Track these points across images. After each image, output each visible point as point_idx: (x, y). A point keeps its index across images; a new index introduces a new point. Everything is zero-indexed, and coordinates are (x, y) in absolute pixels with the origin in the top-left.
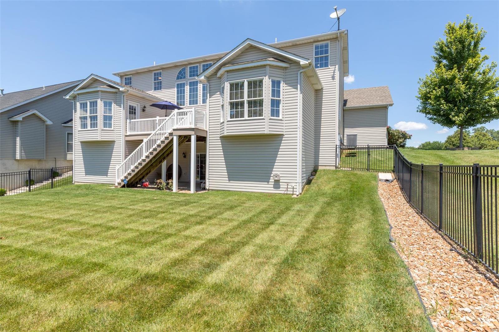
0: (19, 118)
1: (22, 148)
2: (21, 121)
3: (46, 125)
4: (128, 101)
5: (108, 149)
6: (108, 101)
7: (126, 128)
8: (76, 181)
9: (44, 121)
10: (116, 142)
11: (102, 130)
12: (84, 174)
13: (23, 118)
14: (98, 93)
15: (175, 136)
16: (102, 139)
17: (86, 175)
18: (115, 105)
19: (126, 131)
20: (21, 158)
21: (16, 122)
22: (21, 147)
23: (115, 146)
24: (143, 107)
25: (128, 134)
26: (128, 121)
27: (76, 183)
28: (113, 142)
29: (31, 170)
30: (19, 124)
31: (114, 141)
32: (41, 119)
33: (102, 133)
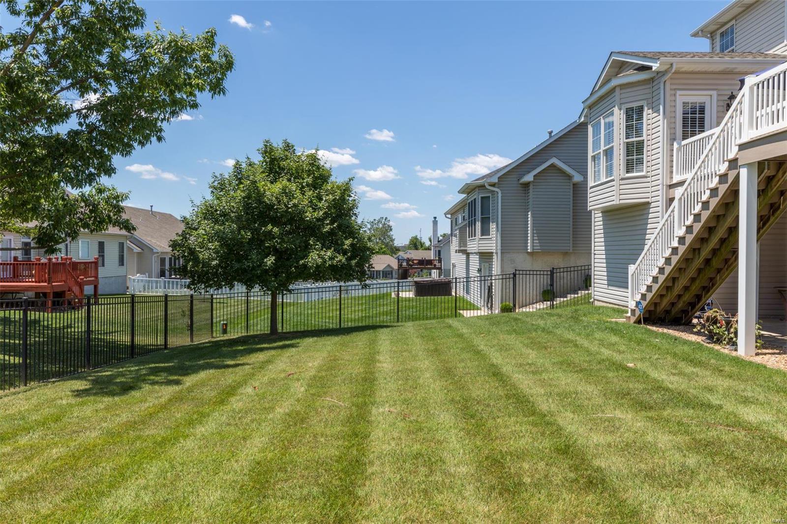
0: (529, 178)
1: (535, 231)
2: (533, 182)
3: (574, 184)
4: (679, 93)
5: (637, 223)
6: (634, 105)
7: (672, 167)
8: (596, 297)
9: (569, 176)
10: (653, 205)
11: (622, 179)
12: (606, 282)
13: (534, 176)
14: (613, 95)
15: (743, 166)
16: (622, 202)
17: (608, 285)
18: (650, 111)
19: (672, 172)
20: (533, 249)
21: (526, 185)
22: (533, 230)
23: (651, 216)
24: (726, 98)
25: (674, 181)
26: (676, 145)
27: (597, 303)
28: (644, 207)
29: (517, 272)
30: (531, 187)
31: (648, 203)
32: (565, 173)
33: (622, 187)
